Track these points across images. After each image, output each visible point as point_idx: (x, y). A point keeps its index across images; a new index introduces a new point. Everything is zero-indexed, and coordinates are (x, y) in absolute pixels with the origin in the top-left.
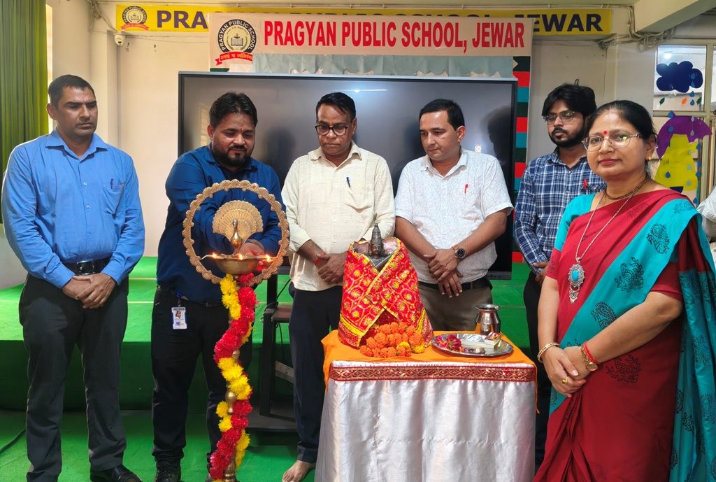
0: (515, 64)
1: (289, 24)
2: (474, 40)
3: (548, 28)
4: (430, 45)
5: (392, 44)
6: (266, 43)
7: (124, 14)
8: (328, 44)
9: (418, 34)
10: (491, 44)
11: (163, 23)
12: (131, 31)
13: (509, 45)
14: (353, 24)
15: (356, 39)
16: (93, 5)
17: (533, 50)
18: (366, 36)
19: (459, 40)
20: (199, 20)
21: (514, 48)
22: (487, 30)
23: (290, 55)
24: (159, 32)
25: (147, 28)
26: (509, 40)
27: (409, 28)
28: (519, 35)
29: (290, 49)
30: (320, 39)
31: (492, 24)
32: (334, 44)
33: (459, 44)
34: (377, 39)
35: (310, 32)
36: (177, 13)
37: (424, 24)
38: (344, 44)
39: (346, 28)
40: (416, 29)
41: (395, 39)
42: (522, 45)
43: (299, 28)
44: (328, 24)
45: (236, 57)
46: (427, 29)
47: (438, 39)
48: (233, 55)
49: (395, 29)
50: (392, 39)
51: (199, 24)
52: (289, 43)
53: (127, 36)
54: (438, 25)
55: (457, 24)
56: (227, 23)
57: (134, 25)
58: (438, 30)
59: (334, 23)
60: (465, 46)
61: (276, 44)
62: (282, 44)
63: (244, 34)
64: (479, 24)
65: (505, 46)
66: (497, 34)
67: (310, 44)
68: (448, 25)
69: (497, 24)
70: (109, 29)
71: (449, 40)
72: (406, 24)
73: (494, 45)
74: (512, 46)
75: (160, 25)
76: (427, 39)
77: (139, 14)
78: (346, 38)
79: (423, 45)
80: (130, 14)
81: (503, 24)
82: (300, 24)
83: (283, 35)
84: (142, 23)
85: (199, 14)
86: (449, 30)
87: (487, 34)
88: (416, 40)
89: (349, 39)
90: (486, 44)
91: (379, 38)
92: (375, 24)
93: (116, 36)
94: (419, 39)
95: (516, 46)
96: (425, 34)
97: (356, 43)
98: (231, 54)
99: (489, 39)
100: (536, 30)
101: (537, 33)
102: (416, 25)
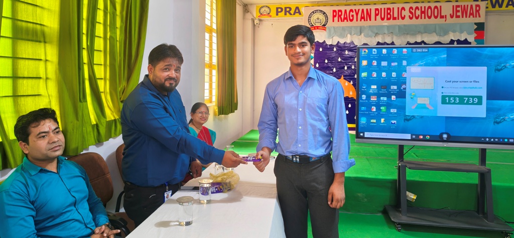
0: (476, 27)
1: (346, 11)
2: (451, 14)
3: (494, 6)
4: (425, 18)
5: (403, 18)
6: (333, 21)
7: (260, 10)
8: (367, 20)
9: (418, 13)
10: (461, 16)
11: (279, 13)
12: (262, 18)
13: (471, 16)
14: (381, 9)
15: (383, 17)
16: (245, 6)
17: (486, 19)
18: (388, 15)
19: (442, 15)
20: (297, 11)
21: (475, 18)
22: (458, 9)
23: (346, 27)
24: (277, 18)
25: (271, 16)
26: (472, 14)
27: (413, 10)
28: (478, 11)
29: (346, 24)
30: (362, 18)
31: (461, 6)
32: (370, 20)
33: (442, 17)
34: (395, 16)
35: (357, 14)
36: (286, 8)
37: (421, 7)
38: (376, 20)
39: (377, 12)
40: (417, 10)
41: (405, 16)
42: (480, 16)
43: (351, 13)
44: (367, 10)
45: (318, 29)
46: (423, 10)
47: (429, 15)
48: (316, 28)
49: (405, 10)
50: (403, 16)
51: (297, 13)
52: (345, 20)
53: (260, 20)
54: (430, 7)
55: (441, 7)
56: (313, 12)
57: (265, 15)
58: (429, 10)
59: (370, 9)
60: (446, 18)
61: (338, 21)
62: (342, 21)
63: (322, 17)
64: (453, 6)
65: (469, 17)
66: (464, 10)
67: (357, 20)
68: (436, 7)
69: (464, 6)
70: (253, 17)
71: (436, 15)
72: (411, 8)
73: (463, 17)
74: (473, 17)
75: (277, 15)
76: (423, 15)
77: (267, 9)
78: (377, 17)
79: (421, 18)
80: (263, 10)
81: (468, 6)
82: (351, 10)
83: (342, 17)
84: (269, 14)
85: (297, 8)
86: (436, 10)
87: (459, 11)
88: (417, 15)
89: (378, 17)
90: (458, 17)
91: (396, 15)
92: (393, 8)
93: (255, 21)
94: (419, 15)
95: (476, 17)
96: (422, 12)
97: (383, 19)
98: (315, 27)
99: (459, 14)
100: (487, 8)
101: (487, 9)
102: (417, 8)
